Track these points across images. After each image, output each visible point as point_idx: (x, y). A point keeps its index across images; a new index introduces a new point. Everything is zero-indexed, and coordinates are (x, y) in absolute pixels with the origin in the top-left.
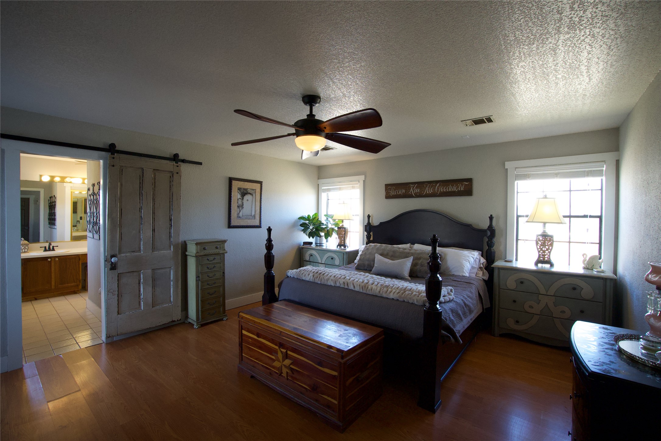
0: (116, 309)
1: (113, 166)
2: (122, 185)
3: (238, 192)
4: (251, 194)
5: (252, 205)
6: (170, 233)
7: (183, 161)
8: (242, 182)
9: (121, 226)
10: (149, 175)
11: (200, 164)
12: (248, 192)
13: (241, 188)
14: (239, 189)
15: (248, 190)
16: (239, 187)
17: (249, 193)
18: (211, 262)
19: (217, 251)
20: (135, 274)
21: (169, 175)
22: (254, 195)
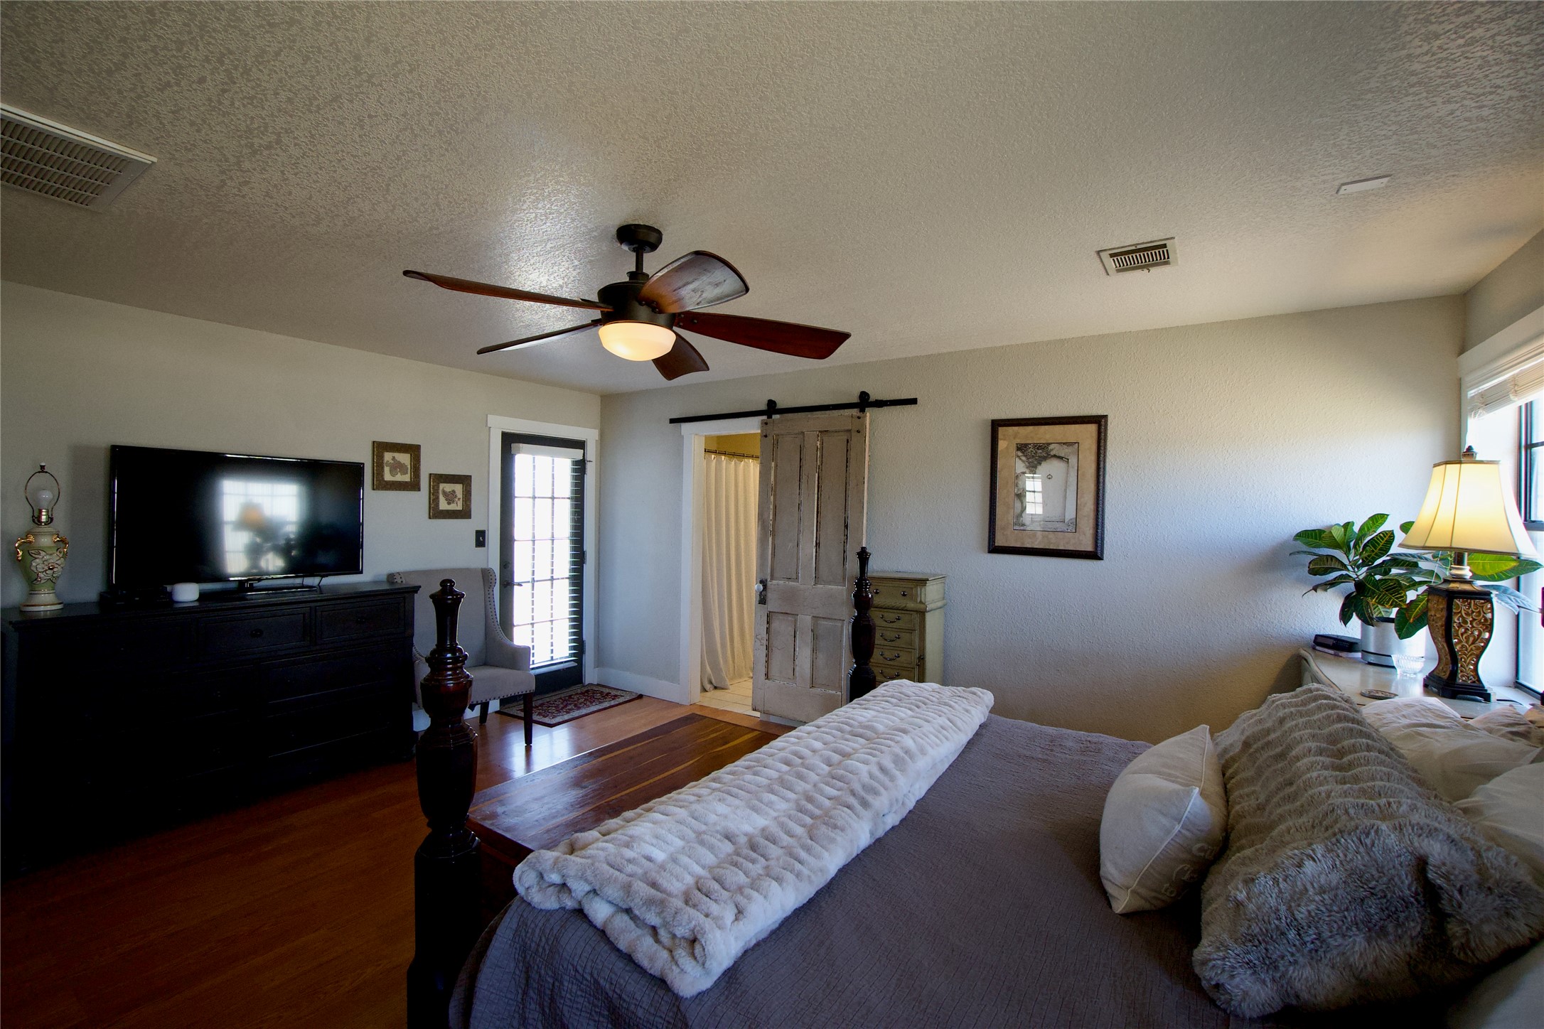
0: (763, 670)
1: (766, 436)
2: (776, 466)
3: (1018, 457)
4: (1060, 458)
5: (1065, 491)
6: (844, 552)
7: (880, 404)
8: (1031, 428)
9: (774, 534)
10: (813, 442)
11: (913, 401)
12: (1052, 453)
13: (1026, 445)
14: (1022, 448)
15: (1051, 447)
16: (1019, 441)
17: (1055, 456)
18: (891, 625)
19: (901, 602)
20: (790, 618)
21: (846, 437)
22: (1073, 460)
